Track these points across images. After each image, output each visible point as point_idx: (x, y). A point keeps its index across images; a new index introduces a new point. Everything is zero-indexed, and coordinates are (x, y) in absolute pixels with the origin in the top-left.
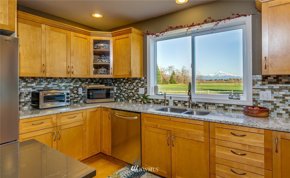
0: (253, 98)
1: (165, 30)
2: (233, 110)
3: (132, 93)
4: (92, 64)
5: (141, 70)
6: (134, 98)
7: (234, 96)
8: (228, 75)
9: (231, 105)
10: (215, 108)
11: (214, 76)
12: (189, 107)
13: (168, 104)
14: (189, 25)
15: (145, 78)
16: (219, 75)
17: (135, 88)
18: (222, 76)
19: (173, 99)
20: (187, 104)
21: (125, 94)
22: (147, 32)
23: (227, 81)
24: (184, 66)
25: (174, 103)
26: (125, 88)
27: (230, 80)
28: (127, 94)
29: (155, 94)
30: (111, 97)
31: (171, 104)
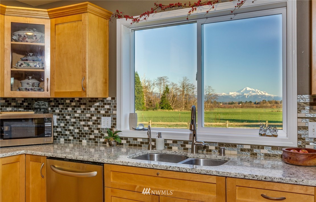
0: (298, 134)
1: (150, 11)
2: (266, 155)
3: (88, 126)
4: (8, 70)
5: (106, 83)
6: (92, 137)
7: (268, 131)
8: (260, 93)
9: (262, 147)
10: (236, 152)
11: (237, 96)
12: (192, 152)
13: (154, 147)
14: (192, 3)
15: (113, 98)
16: (245, 94)
17: (94, 118)
18: (251, 96)
19: (164, 137)
20: (189, 146)
21: (75, 128)
22: (117, 13)
23: (258, 105)
24: (186, 78)
25: (166, 144)
26: (75, 118)
27: (264, 103)
28: (78, 128)
29: (130, 129)
30: (47, 134)
31: (160, 147)
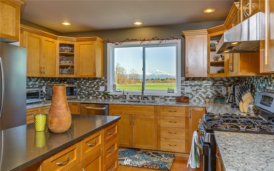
0: (181, 92)
1: (123, 41)
2: (170, 99)
4: (58, 65)
5: (102, 71)
6: (95, 95)
7: (171, 91)
8: (165, 74)
9: (169, 97)
10: (159, 99)
12: (142, 100)
13: (125, 98)
14: (142, 40)
15: (106, 78)
17: (96, 87)
19: (129, 94)
20: (140, 98)
21: (86, 91)
22: (108, 40)
23: (164, 81)
25: (130, 97)
26: (86, 87)
27: (167, 80)
28: (87, 91)
29: (113, 91)
30: (75, 94)
31: (128, 98)
